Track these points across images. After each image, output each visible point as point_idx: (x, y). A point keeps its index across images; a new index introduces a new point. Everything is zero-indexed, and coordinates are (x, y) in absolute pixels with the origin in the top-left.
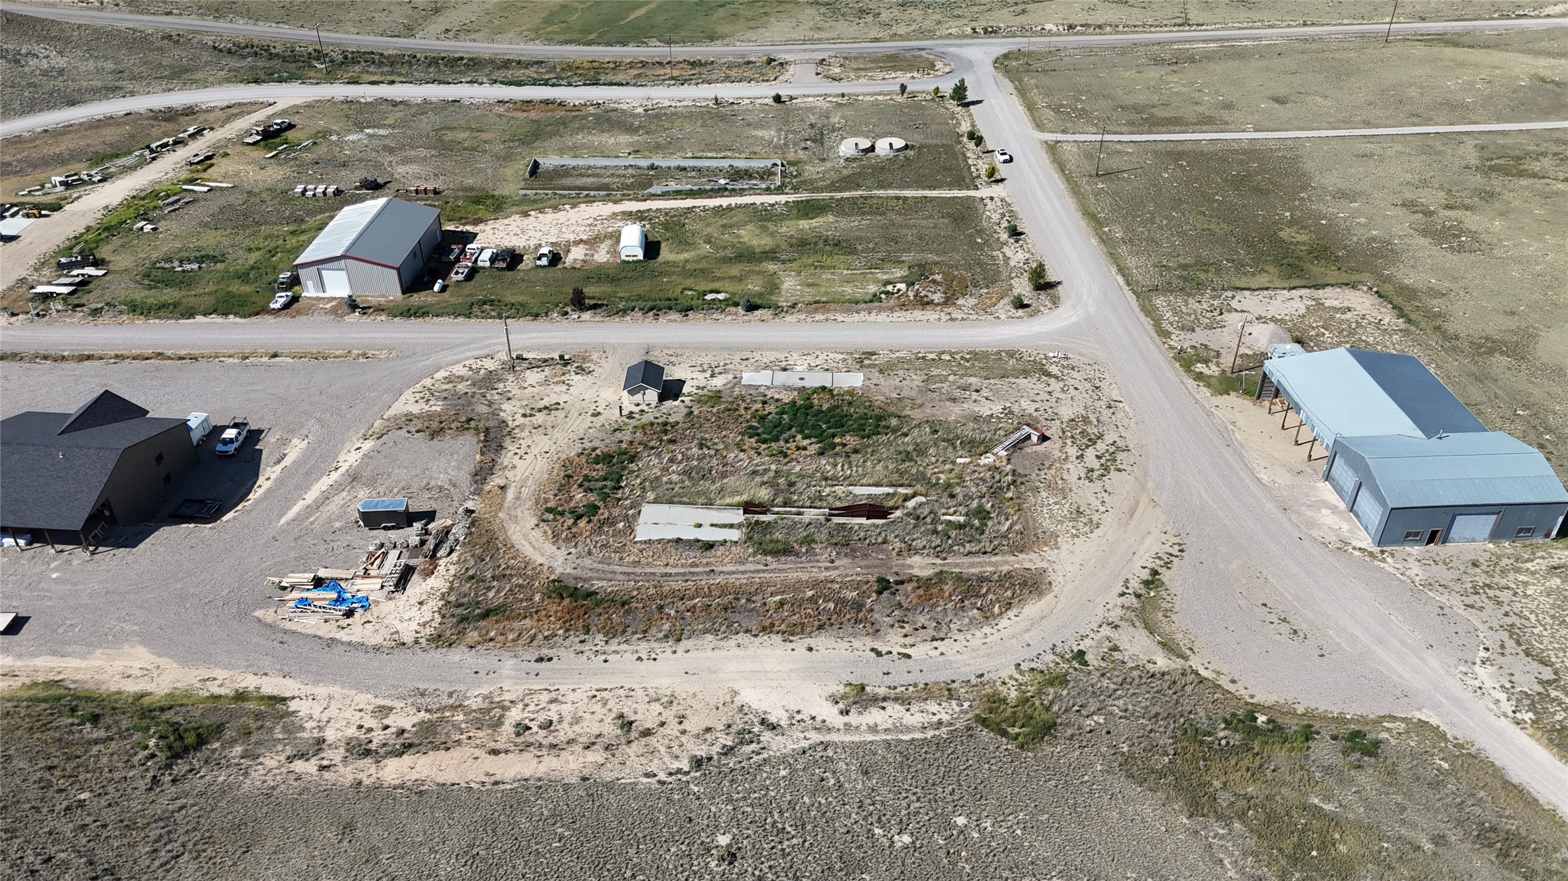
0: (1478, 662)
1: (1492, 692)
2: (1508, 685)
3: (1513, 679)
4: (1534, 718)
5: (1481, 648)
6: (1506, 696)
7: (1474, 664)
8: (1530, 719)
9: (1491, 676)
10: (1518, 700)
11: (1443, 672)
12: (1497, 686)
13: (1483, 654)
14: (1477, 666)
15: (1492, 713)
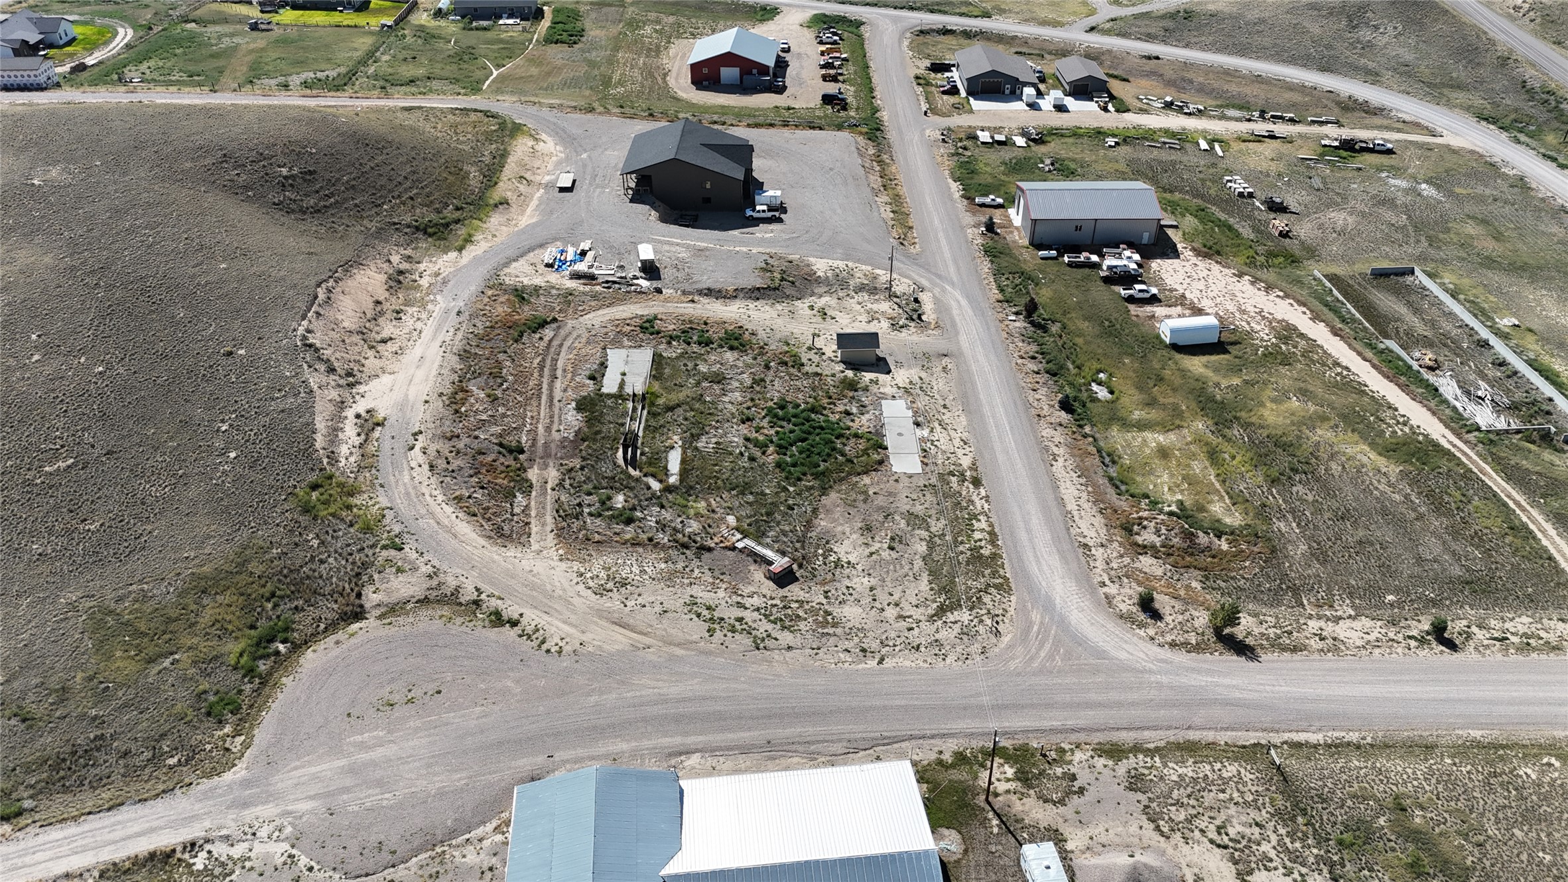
0: (294, 852)
1: (246, 845)
2: (248, 864)
3: (254, 875)
4: (195, 868)
5: (313, 863)
6: (236, 857)
7: (293, 846)
8: (194, 864)
9: (268, 856)
10: (223, 865)
11: (290, 808)
12: (252, 854)
13: (304, 861)
14: (288, 847)
15: (214, 827)
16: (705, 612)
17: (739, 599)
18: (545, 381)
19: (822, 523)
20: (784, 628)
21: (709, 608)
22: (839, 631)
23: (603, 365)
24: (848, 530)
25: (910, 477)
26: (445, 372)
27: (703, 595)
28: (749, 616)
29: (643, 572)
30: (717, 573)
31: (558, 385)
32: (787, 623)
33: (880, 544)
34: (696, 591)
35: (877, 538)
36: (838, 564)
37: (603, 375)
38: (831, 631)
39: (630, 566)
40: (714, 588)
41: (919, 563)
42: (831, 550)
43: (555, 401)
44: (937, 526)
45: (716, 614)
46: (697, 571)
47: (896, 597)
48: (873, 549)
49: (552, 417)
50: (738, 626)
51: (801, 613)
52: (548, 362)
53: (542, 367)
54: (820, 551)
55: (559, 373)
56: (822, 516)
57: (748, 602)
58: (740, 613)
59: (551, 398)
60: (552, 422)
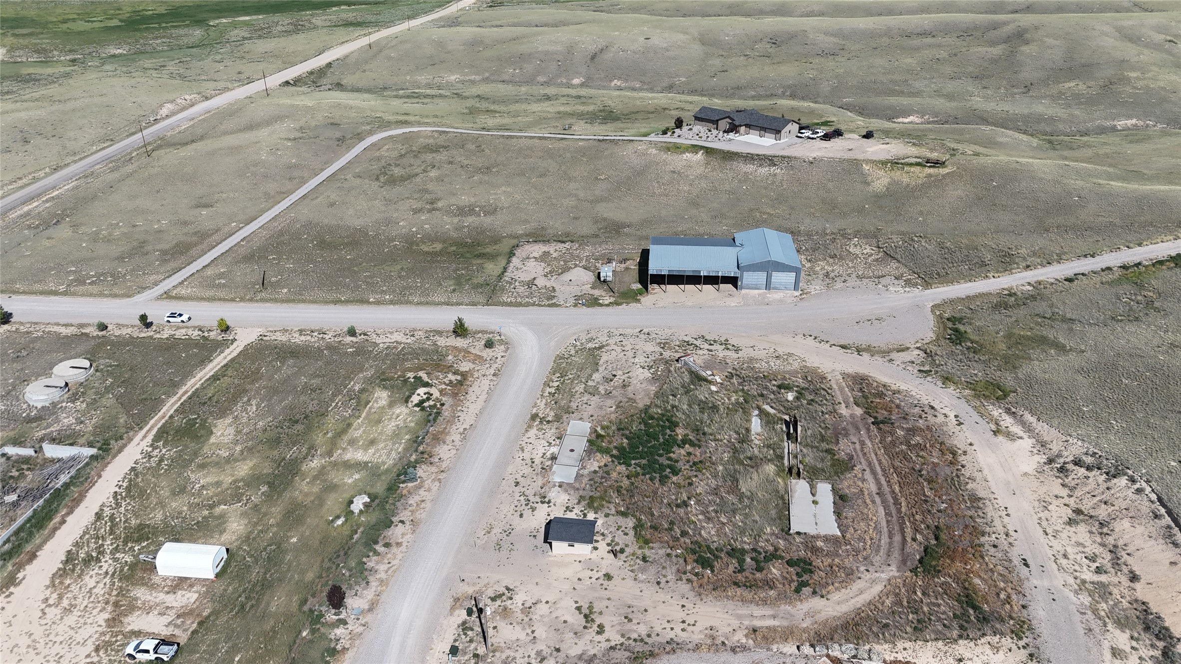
16: (730, 347)
17: (711, 353)
18: (886, 489)
19: (654, 388)
20: (688, 342)
21: (728, 349)
22: (658, 341)
23: (838, 513)
24: (639, 385)
25: (581, 419)
26: (978, 475)
27: (732, 354)
28: (706, 346)
29: (767, 363)
30: (724, 363)
31: (873, 488)
32: (685, 344)
33: (620, 377)
34: (736, 356)
35: (621, 381)
36: (650, 367)
37: (834, 503)
38: (663, 341)
39: (775, 365)
40: (725, 357)
41: (601, 369)
42: (652, 374)
43: (868, 470)
44: (580, 388)
45: (724, 346)
46: (736, 363)
47: (623, 354)
48: (627, 375)
49: (865, 454)
50: (712, 343)
51: (677, 348)
52: (894, 512)
53: (897, 503)
54: (659, 373)
55: (878, 500)
56: (652, 392)
57: (706, 352)
58: (711, 347)
59: (874, 473)
60: (862, 451)
